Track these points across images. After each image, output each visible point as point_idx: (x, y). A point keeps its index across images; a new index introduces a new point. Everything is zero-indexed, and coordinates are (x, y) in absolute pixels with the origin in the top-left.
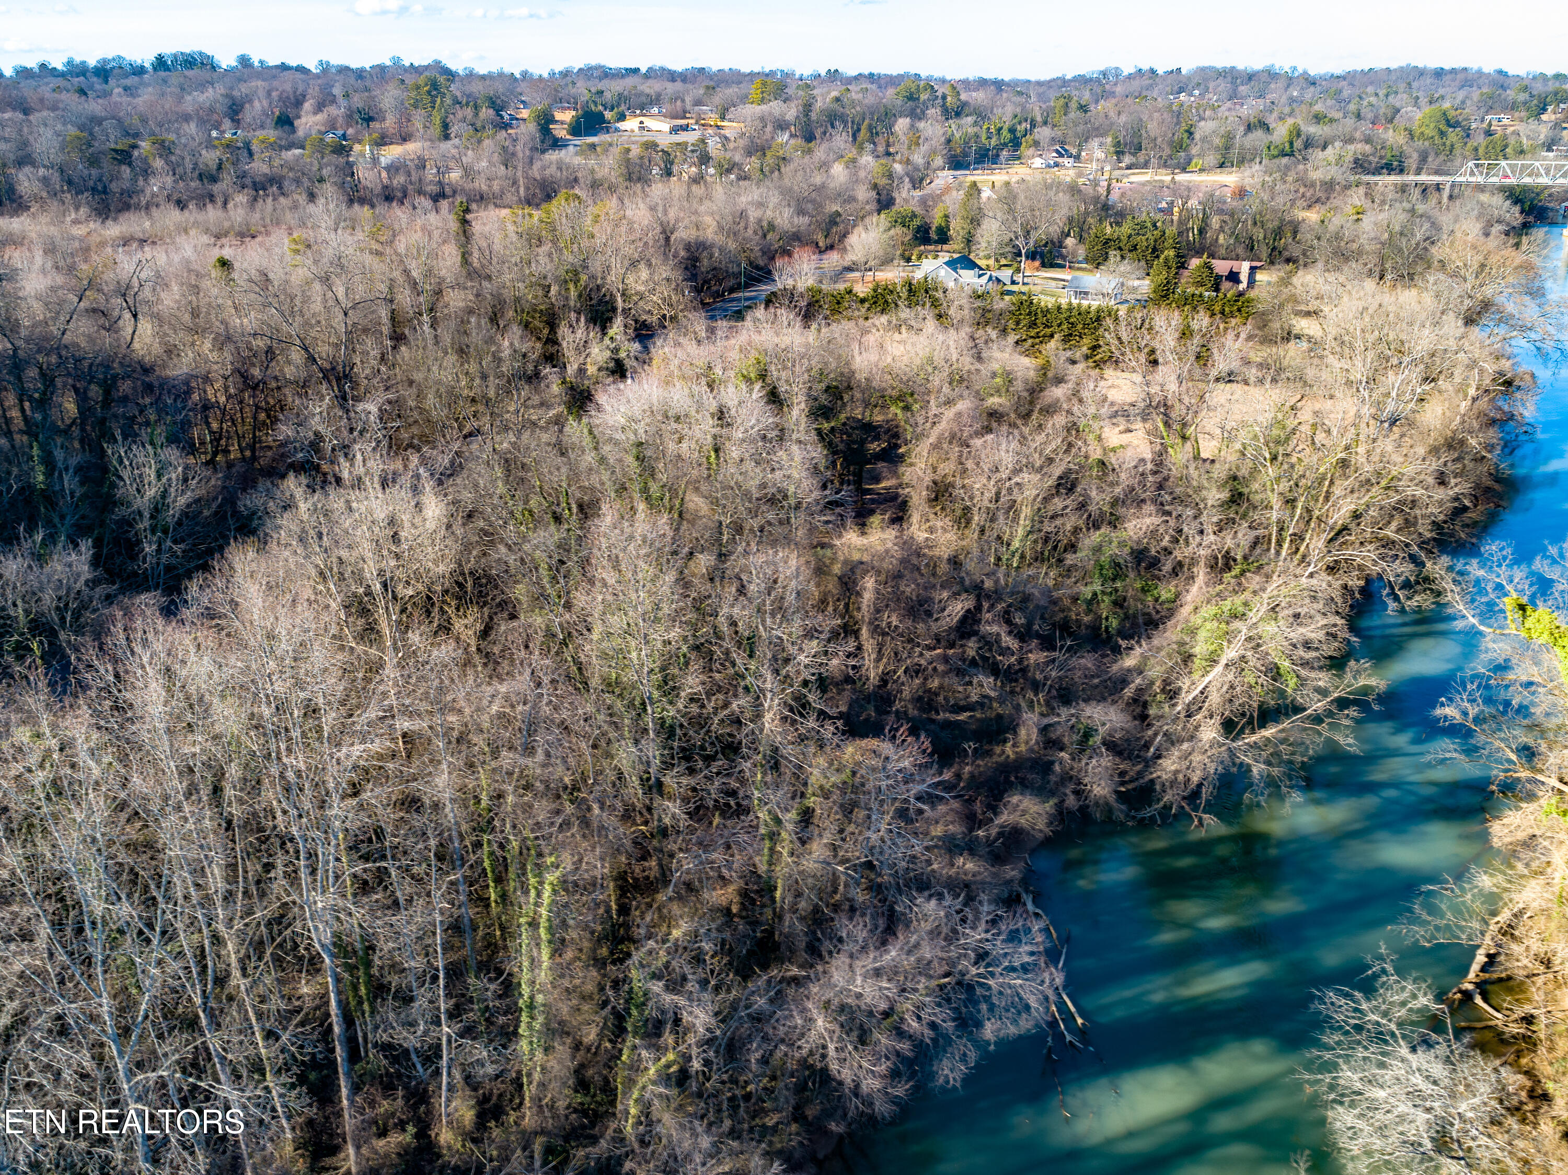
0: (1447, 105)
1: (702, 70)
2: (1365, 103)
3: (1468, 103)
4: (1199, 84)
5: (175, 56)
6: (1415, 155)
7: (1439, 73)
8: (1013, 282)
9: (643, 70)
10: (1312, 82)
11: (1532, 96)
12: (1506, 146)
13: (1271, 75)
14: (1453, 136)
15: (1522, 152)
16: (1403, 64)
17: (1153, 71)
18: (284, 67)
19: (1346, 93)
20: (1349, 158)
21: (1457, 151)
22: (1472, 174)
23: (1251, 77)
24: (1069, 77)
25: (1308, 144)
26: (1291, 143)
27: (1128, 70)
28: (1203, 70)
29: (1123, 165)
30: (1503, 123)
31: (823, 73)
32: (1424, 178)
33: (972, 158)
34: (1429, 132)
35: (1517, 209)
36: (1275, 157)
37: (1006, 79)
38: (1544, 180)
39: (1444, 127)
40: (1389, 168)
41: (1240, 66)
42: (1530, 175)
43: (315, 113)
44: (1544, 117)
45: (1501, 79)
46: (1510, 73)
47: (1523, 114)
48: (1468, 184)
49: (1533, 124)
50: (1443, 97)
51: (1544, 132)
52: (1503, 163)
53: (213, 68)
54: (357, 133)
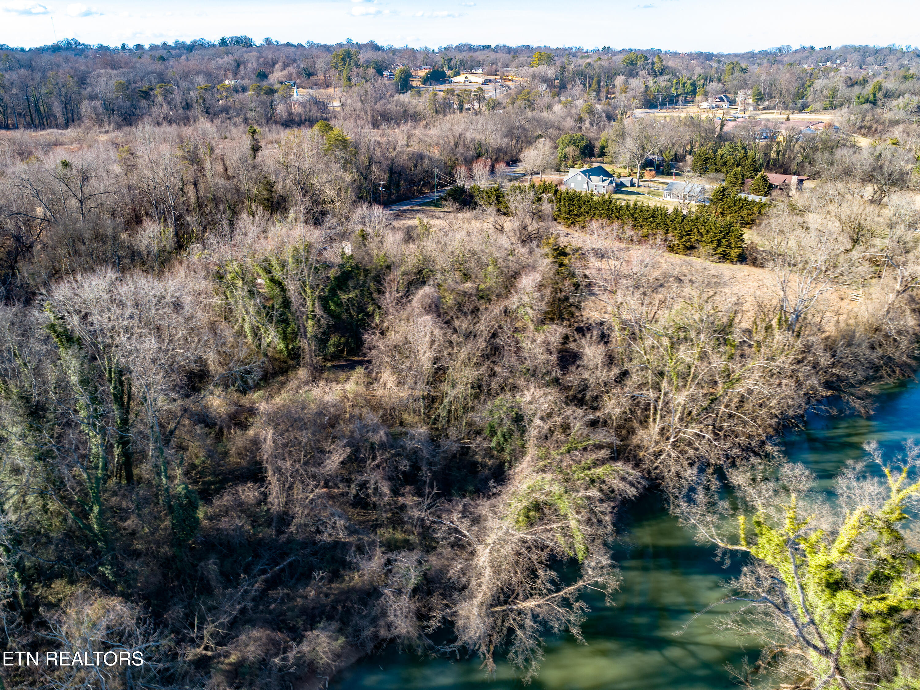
1: (527, 47)
4: (841, 56)
5: (231, 38)
8: (633, 185)
9: (493, 47)
13: (891, 50)
17: (812, 48)
18: (288, 45)
20: (914, 105)
23: (877, 52)
25: (886, 95)
26: (875, 95)
28: (845, 47)
29: (761, 107)
31: (601, 49)
33: (659, 102)
36: (862, 103)
37: (715, 53)
41: (871, 45)
43: (282, 71)
53: (251, 45)
54: (302, 82)
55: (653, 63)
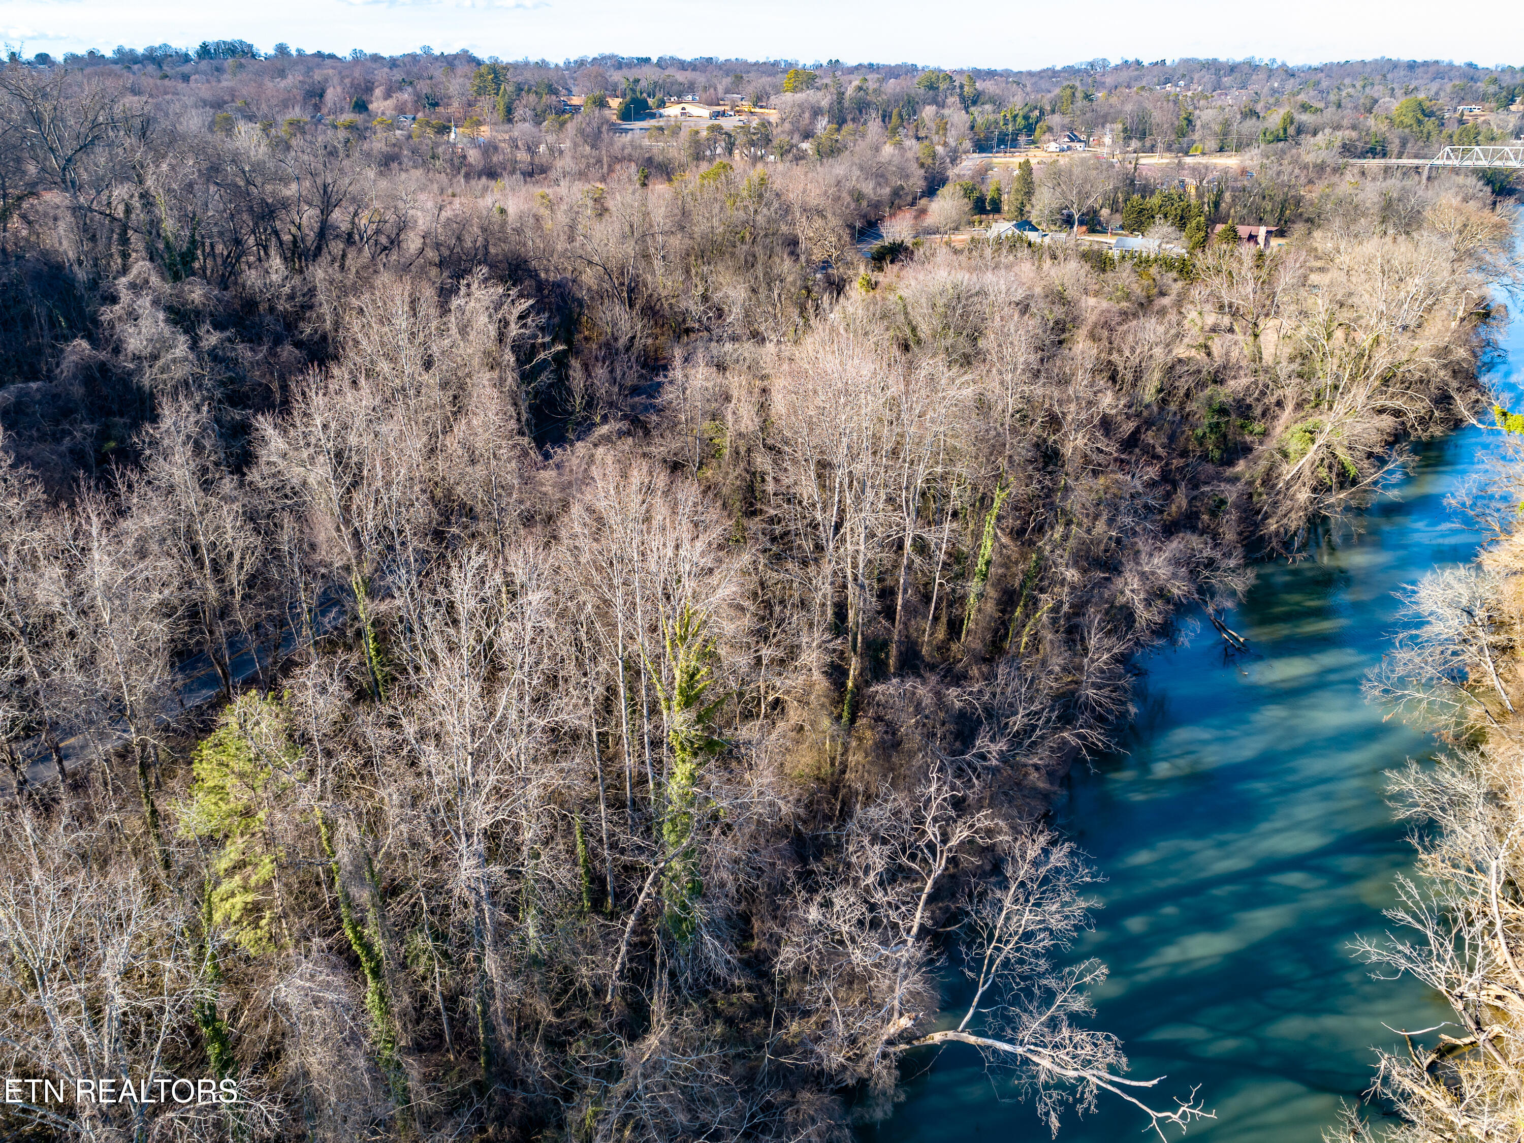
0: (1421, 96)
1: (709, 60)
2: (1344, 94)
3: (1442, 94)
4: (1184, 76)
5: (218, 44)
6: (1397, 141)
7: (1412, 66)
9: (654, 60)
10: (1291, 74)
11: (1501, 88)
12: (1478, 134)
13: (1251, 67)
14: (1430, 124)
15: (1493, 139)
16: (1378, 57)
17: (1138, 63)
18: (321, 56)
19: (1324, 84)
20: (1338, 143)
21: (1433, 138)
22: (1448, 157)
23: (1233, 69)
24: (1058, 68)
25: (1299, 131)
26: (1285, 130)
27: (1115, 61)
28: (1186, 61)
29: (1131, 149)
30: (1476, 113)
31: (825, 64)
32: (1404, 161)
33: (994, 142)
34: (1408, 120)
35: (1488, 189)
36: (1270, 142)
38: (1514, 164)
39: (1421, 117)
40: (1372, 152)
41: (1222, 58)
42: (1500, 159)
43: (386, 99)
44: (1513, 108)
45: (1471, 73)
46: (1480, 66)
47: (1493, 105)
48: (1444, 167)
49: (1502, 114)
50: (1416, 89)
51: (1512, 121)
52: (1477, 148)
53: (253, 56)
55: (962, 87)
